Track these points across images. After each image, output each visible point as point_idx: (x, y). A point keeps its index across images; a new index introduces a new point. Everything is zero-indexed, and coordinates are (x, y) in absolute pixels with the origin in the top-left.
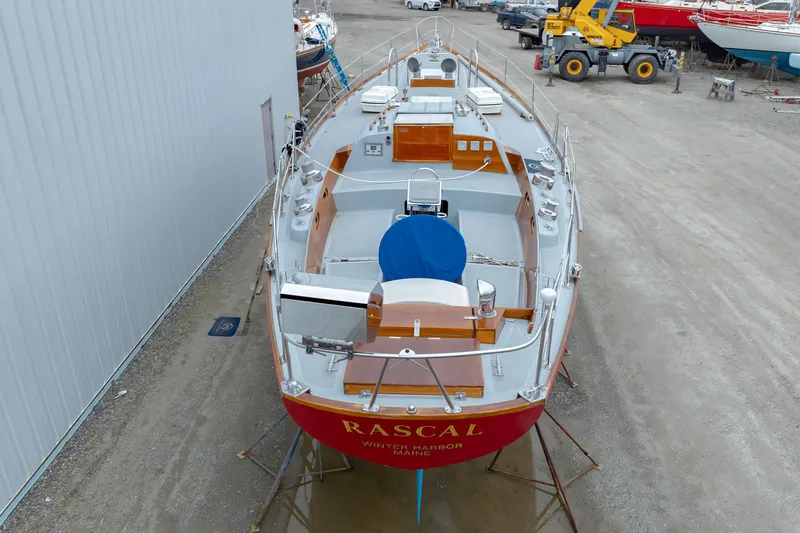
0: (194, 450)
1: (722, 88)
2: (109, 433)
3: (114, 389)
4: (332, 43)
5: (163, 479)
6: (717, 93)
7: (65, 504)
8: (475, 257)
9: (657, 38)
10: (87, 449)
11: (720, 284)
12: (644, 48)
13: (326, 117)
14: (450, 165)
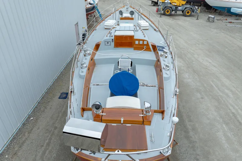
0: (53, 138)
1: (211, 18)
2: (27, 133)
3: (29, 118)
4: (97, 4)
5: (43, 148)
6: (209, 20)
7: (12, 158)
8: (142, 84)
9: (192, 3)
10: (20, 138)
11: (213, 81)
12: (188, 6)
13: (93, 30)
14: (133, 49)
